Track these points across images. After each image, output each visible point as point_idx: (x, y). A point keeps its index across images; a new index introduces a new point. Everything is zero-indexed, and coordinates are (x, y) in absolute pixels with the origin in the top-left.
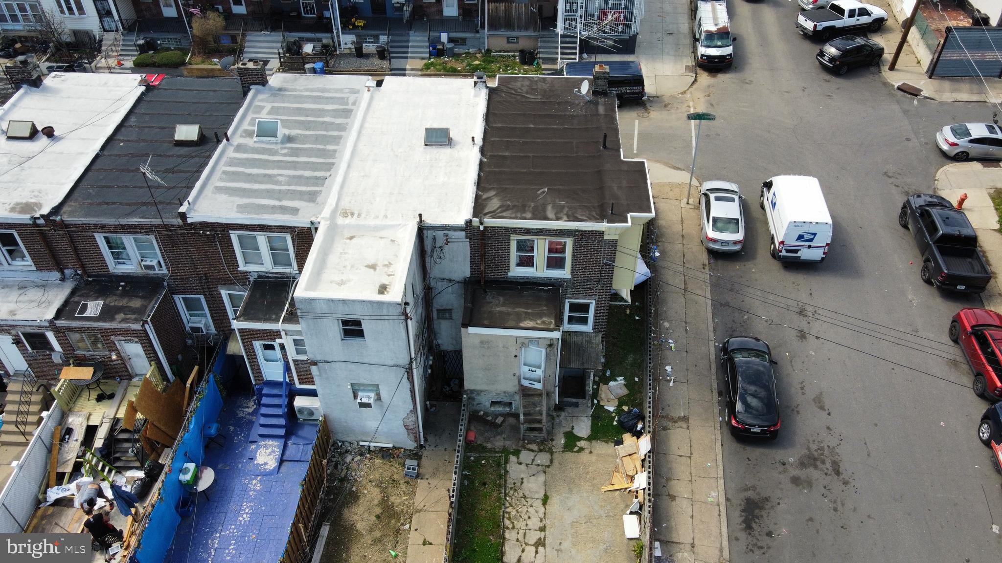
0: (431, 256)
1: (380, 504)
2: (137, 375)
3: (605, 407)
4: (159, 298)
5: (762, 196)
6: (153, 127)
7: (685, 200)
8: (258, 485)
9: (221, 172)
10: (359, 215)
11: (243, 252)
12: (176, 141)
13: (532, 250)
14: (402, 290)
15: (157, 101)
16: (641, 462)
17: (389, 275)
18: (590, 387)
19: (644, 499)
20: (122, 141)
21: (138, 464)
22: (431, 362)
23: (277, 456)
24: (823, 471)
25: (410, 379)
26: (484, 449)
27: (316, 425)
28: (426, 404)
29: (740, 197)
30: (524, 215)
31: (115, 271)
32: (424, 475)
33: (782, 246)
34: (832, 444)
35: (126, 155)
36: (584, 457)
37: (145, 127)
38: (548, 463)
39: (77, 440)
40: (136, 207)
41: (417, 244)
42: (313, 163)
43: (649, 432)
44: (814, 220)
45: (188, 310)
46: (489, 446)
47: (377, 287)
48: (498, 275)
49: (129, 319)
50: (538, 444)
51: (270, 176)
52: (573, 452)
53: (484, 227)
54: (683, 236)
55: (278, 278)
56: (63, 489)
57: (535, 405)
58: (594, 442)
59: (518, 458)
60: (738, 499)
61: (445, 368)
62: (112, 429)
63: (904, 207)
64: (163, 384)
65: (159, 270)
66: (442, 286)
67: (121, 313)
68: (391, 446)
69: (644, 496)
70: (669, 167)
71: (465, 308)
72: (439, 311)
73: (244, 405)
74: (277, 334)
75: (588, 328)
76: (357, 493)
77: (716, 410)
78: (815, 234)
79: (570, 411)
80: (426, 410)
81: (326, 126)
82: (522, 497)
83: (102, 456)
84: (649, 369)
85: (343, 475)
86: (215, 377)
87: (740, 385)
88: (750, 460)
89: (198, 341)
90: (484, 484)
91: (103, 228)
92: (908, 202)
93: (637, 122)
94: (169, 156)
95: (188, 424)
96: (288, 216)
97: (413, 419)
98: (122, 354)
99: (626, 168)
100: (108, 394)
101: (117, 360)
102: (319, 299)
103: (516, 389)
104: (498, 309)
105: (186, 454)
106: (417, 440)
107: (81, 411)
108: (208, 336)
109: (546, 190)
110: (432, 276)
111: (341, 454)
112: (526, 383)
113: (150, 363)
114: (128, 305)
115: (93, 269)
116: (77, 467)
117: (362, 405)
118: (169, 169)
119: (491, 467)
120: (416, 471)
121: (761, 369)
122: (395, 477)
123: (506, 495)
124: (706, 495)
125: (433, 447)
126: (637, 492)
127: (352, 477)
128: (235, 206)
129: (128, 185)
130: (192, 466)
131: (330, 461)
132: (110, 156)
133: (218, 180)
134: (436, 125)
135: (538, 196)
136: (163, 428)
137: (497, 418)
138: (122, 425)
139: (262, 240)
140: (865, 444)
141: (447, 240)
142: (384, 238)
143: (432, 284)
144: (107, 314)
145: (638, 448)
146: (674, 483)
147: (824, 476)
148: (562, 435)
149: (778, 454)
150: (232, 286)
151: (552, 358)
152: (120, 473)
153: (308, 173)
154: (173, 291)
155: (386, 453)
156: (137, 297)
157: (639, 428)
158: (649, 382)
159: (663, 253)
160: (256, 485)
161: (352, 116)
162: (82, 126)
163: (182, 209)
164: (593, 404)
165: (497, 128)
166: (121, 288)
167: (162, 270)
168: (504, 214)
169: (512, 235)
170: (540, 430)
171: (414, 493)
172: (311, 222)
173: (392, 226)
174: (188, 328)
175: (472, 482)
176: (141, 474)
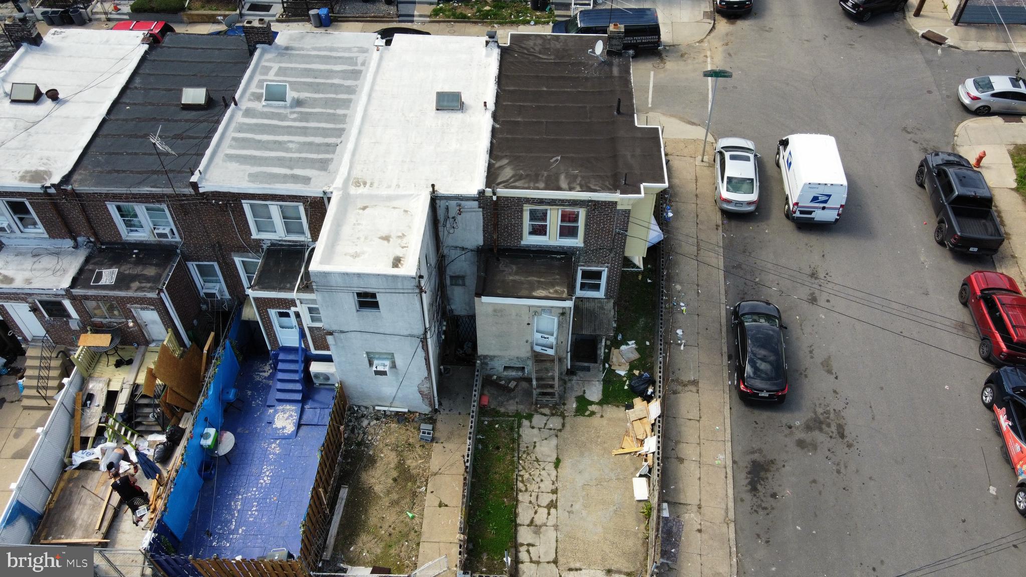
0: (444, 226)
1: (396, 468)
2: (153, 341)
3: (617, 371)
4: (173, 266)
5: (778, 153)
6: (159, 89)
7: (700, 158)
8: (277, 449)
9: (230, 139)
10: (372, 185)
11: (256, 221)
12: (183, 104)
13: (545, 219)
14: (416, 263)
15: (161, 61)
16: (651, 427)
17: (403, 247)
18: (602, 352)
19: (653, 463)
20: (128, 104)
21: (159, 428)
22: (444, 328)
23: (295, 421)
24: (828, 434)
25: (425, 348)
26: (496, 413)
27: (333, 390)
28: (440, 369)
29: (755, 156)
30: (537, 185)
31: (128, 238)
32: (439, 439)
33: (796, 207)
34: (838, 408)
35: (132, 120)
36: (595, 421)
37: (150, 89)
38: (560, 427)
39: (98, 406)
40: (147, 175)
41: (430, 214)
42: (324, 129)
43: (660, 397)
44: (829, 182)
45: (201, 276)
46: (502, 410)
47: (391, 260)
48: (511, 244)
49: (143, 288)
50: (550, 408)
51: (280, 143)
52: (584, 416)
53: (497, 197)
54: (697, 196)
55: (291, 246)
56: (87, 453)
57: (547, 370)
58: (605, 406)
59: (531, 422)
60: (745, 462)
61: (458, 332)
62: (133, 395)
63: (921, 165)
64: (180, 350)
65: (172, 238)
66: (455, 253)
67: (135, 281)
68: (406, 410)
69: (653, 459)
70: (684, 122)
71: (479, 277)
72: (451, 277)
73: (261, 369)
74: (292, 303)
75: (600, 294)
76: (374, 457)
77: (726, 374)
78: (829, 196)
79: (581, 375)
80: (440, 374)
81: (336, 88)
82: (534, 461)
83: (124, 420)
84: (660, 334)
85: (359, 439)
86: (231, 343)
87: (749, 349)
88: (757, 424)
89: (212, 306)
90: (498, 448)
91: (115, 197)
92: (925, 160)
93: (652, 73)
94: (176, 121)
95: (207, 390)
96: (300, 185)
97: (428, 385)
98: (139, 321)
99: (639, 135)
100: (127, 359)
101: (134, 327)
102: (334, 273)
103: (529, 354)
104: (511, 278)
105: (206, 419)
106: (431, 404)
107: (101, 377)
108: (222, 302)
109: (559, 158)
110: (446, 245)
111: (357, 419)
112: (538, 349)
113: (167, 330)
114: (143, 273)
115: (106, 237)
116: (100, 431)
117: (377, 373)
118: (178, 135)
119: (505, 431)
120: (431, 435)
121: (771, 332)
122: (411, 440)
123: (519, 458)
124: (714, 458)
125: (447, 411)
126: (647, 455)
127: (369, 441)
128: (247, 174)
129: (137, 151)
130: (212, 431)
131: (347, 426)
132: (117, 120)
133: (228, 147)
134: (447, 89)
135: (551, 165)
136: (182, 393)
137: (510, 382)
138: (142, 391)
139: (274, 209)
140: (871, 407)
141: (460, 210)
142: (397, 208)
143: (445, 252)
144: (122, 282)
145: (648, 413)
146: (682, 446)
147: (829, 439)
148: (574, 399)
149: (784, 417)
150: (246, 253)
151: (564, 325)
152: (142, 436)
153: (318, 140)
154: (187, 258)
155: (400, 418)
156: (151, 264)
157: (649, 393)
158: (660, 347)
159: (676, 213)
160: (275, 448)
161: (361, 78)
162: (87, 88)
163: (194, 179)
164: (604, 368)
165: (509, 91)
166: (134, 256)
167: (175, 238)
168: (517, 184)
169: (525, 205)
170: (552, 395)
171: (429, 456)
172: (324, 192)
173: (404, 196)
174: (202, 294)
175: (486, 446)
176: (162, 438)
